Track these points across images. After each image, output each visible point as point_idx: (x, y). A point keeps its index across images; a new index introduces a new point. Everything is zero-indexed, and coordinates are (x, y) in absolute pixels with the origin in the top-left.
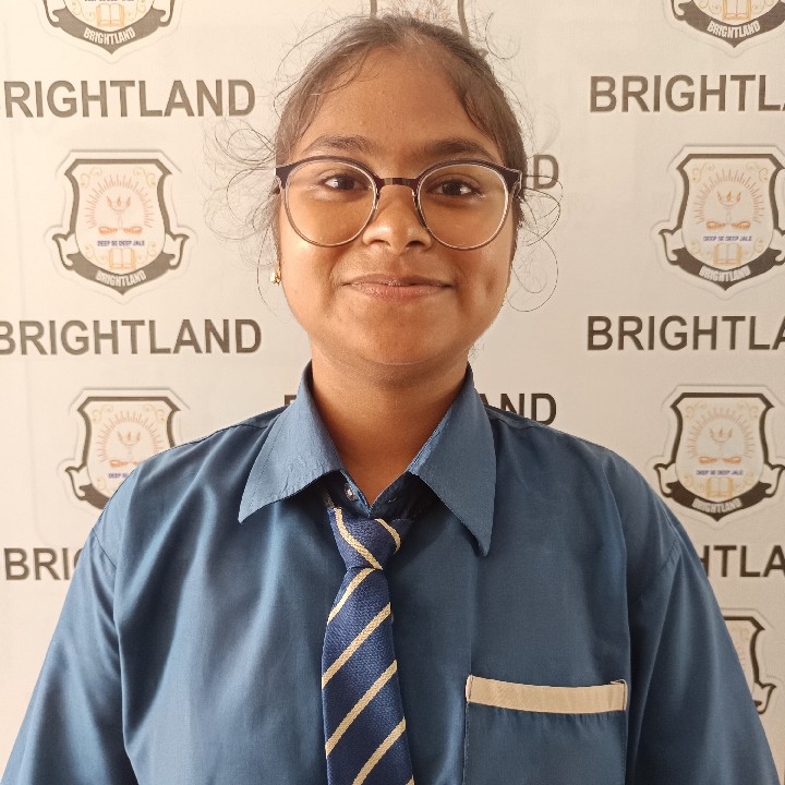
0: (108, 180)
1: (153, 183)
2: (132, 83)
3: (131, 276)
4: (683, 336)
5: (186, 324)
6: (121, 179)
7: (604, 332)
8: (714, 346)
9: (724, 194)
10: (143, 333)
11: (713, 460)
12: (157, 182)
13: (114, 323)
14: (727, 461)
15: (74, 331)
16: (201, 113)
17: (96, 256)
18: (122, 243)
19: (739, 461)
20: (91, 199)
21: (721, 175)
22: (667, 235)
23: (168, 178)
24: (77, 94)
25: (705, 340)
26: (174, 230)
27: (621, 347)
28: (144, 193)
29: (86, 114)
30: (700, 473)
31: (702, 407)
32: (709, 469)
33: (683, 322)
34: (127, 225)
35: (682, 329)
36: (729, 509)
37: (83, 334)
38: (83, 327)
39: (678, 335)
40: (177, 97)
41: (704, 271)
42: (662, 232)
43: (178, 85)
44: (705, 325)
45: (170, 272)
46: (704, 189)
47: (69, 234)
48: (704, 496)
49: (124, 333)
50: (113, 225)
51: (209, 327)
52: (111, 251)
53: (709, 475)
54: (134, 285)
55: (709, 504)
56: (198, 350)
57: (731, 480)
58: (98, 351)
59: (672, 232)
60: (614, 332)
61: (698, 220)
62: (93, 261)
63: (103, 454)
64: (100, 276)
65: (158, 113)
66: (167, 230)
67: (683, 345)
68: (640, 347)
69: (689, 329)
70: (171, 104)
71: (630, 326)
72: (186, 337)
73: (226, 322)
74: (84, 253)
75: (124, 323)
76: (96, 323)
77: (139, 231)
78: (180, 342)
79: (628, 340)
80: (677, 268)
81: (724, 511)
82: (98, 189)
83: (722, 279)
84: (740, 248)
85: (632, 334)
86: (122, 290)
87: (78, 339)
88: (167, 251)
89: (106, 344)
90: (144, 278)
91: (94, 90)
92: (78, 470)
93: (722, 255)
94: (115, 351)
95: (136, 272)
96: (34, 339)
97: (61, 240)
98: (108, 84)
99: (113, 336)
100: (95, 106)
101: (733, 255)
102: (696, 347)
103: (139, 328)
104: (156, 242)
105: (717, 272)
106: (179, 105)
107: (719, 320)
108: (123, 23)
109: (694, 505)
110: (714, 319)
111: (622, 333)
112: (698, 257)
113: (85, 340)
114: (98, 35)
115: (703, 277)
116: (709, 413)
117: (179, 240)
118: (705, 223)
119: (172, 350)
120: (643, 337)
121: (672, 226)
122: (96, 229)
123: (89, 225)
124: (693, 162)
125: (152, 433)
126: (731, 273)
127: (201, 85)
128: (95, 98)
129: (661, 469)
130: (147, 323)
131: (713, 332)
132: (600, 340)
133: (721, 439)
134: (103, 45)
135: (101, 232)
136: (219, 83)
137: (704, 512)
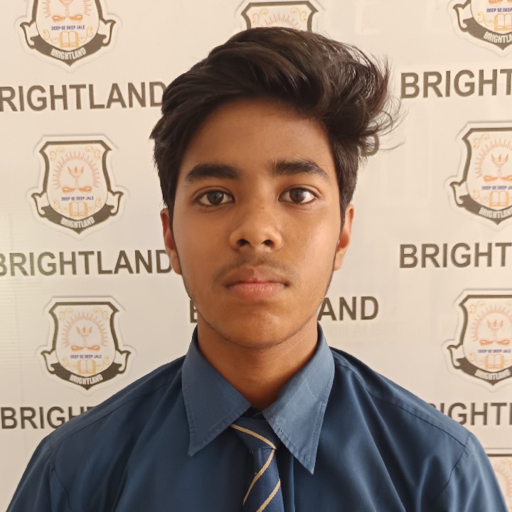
0: (69, 155)
1: (99, 157)
2: (84, 86)
3: (85, 221)
4: (468, 257)
5: (122, 254)
6: (77, 155)
7: (412, 255)
8: (490, 264)
9: (496, 156)
10: (93, 260)
11: (490, 343)
12: (101, 155)
13: (73, 254)
14: (500, 343)
15: (46, 260)
16: (131, 105)
17: (60, 208)
18: (78, 198)
19: (508, 343)
20: (57, 169)
21: (494, 143)
22: (456, 186)
23: (109, 153)
24: (47, 95)
25: (483, 260)
26: (114, 189)
27: (424, 265)
28: (92, 163)
29: (53, 108)
30: (481, 351)
31: (481, 305)
32: (487, 349)
33: (468, 248)
34: (82, 186)
35: (467, 252)
36: (501, 377)
37: (52, 261)
38: (52, 256)
39: (463, 256)
40: (115, 96)
41: (482, 211)
42: (452, 184)
43: (115, 87)
44: (483, 249)
45: (111, 218)
46: (482, 153)
47: (42, 193)
48: (483, 368)
49: (80, 260)
50: (72, 185)
51: (138, 255)
52: (70, 204)
53: (487, 353)
54: (87, 227)
55: (486, 374)
56: (131, 271)
57: (502, 357)
58: (62, 273)
59: (460, 184)
60: (419, 255)
61: (477, 175)
62: (59, 211)
63: (67, 342)
64: (64, 221)
65: (102, 106)
66: (109, 189)
67: (467, 263)
68: (437, 265)
69: (472, 252)
70: (111, 100)
71: (430, 251)
72: (123, 262)
73: (149, 252)
74: (53, 206)
75: (80, 253)
76: (61, 254)
77: (90, 190)
78: (118, 266)
79: (428, 261)
80: (463, 210)
81: (497, 378)
82: (61, 162)
83: (495, 216)
84: (507, 194)
85: (432, 256)
86: (79, 230)
87: (49, 265)
88: (109, 203)
89: (68, 268)
90: (93, 222)
91: (58, 92)
92: (49, 353)
93: (495, 199)
94: (74, 272)
95: (87, 218)
96: (19, 265)
97: (37, 197)
98: (68, 87)
99: (73, 263)
100: (59, 102)
101: (503, 199)
102: (477, 265)
103: (90, 257)
104: (101, 198)
105: (491, 212)
106: (116, 100)
107: (493, 245)
108: (77, 44)
109: (476, 374)
110: (490, 245)
111: (424, 256)
112: (478, 201)
113: (53, 265)
114: (61, 53)
115: (481, 215)
116: (487, 309)
117: (117, 196)
118: (482, 177)
119: (113, 272)
120: (439, 258)
121: (459, 179)
122: (60, 190)
123: (56, 186)
124: (474, 134)
125: (100, 327)
126: (501, 212)
127: (131, 87)
128: (59, 97)
129: (453, 349)
130: (96, 254)
131: (489, 254)
132: (409, 261)
133: (496, 328)
134: (64, 60)
135: (64, 191)
136: (143, 85)
137: (484, 379)
